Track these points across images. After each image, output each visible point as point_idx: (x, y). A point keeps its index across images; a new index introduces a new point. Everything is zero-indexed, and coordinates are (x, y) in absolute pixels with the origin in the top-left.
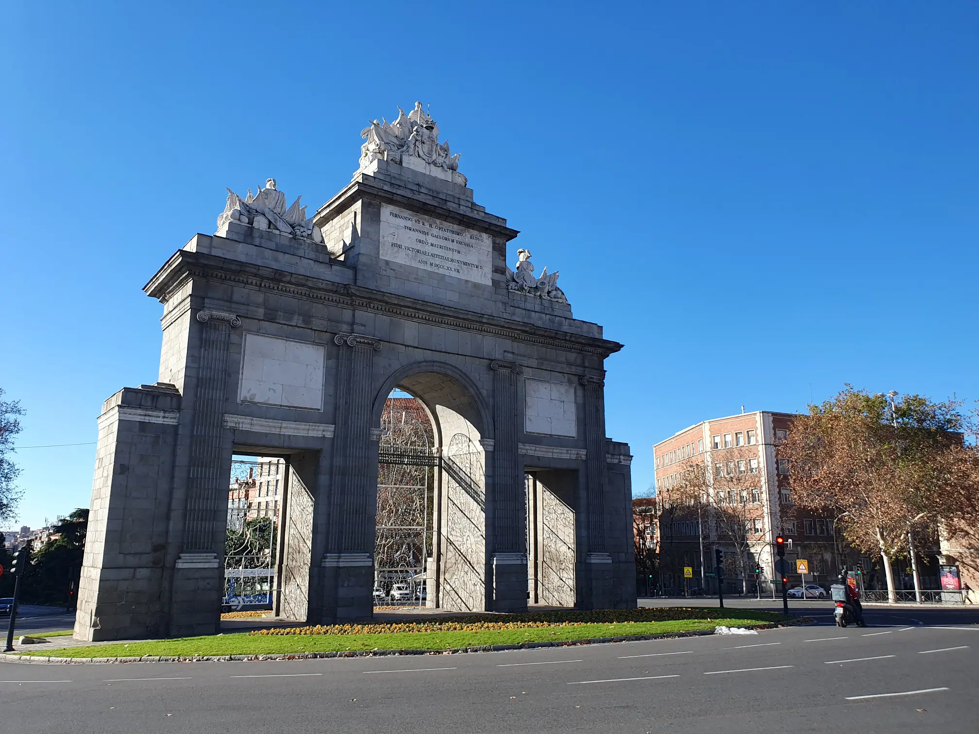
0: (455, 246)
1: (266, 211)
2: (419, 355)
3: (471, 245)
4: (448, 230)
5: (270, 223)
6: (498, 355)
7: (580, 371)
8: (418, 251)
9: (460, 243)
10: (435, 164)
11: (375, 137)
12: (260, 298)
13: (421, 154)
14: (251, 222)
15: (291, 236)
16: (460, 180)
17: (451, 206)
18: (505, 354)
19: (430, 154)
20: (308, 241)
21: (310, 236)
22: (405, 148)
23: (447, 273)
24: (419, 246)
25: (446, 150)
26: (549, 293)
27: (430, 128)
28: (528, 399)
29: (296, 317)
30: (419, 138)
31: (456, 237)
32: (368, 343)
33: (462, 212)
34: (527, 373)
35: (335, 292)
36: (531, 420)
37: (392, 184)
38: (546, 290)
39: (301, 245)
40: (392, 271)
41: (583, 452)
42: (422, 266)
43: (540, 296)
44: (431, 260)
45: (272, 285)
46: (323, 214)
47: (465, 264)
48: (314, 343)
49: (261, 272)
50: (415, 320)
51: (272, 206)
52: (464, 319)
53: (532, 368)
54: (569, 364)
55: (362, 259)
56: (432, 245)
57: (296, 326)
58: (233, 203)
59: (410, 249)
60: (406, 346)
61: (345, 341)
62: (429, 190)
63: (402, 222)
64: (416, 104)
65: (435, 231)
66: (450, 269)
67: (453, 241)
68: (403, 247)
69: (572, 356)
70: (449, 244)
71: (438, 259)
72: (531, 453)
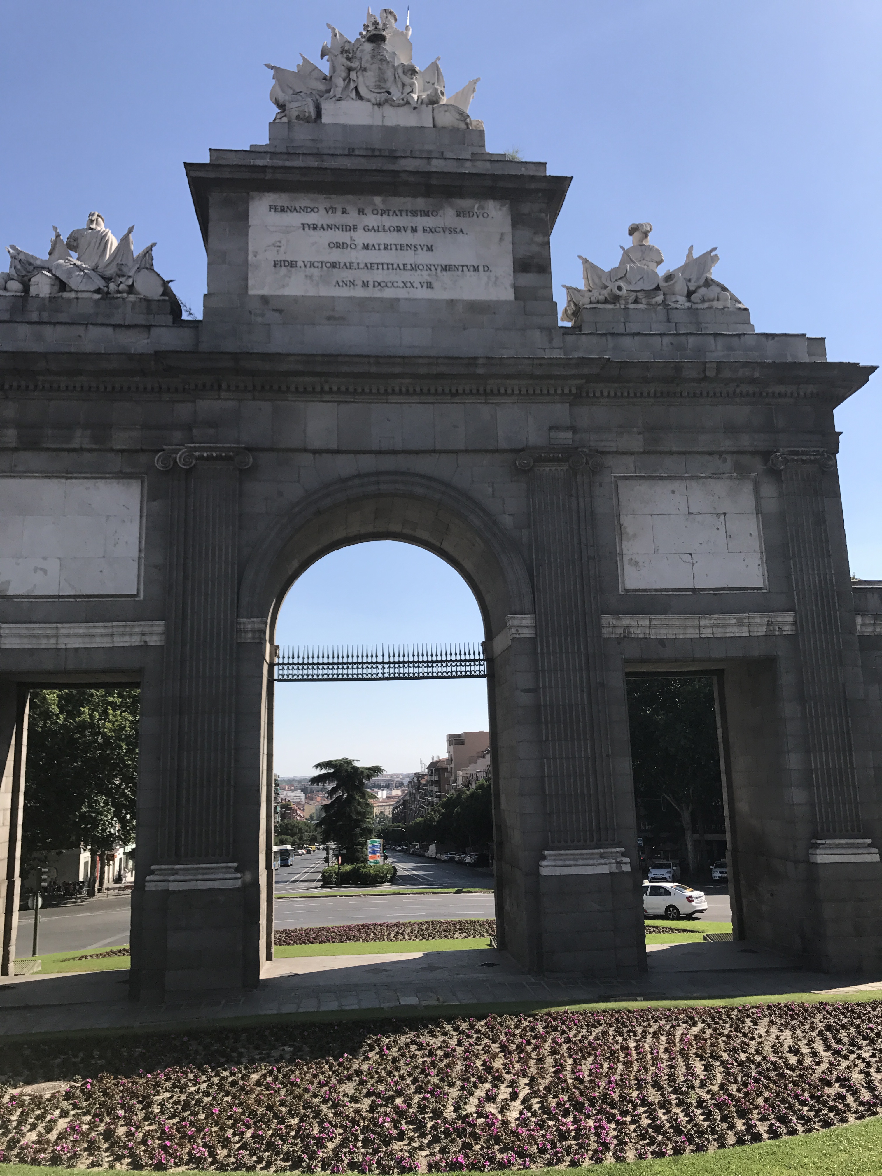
0: (420, 238)
1: (59, 264)
3: (458, 230)
4: (401, 211)
5: (58, 281)
6: (535, 437)
7: (762, 441)
8: (334, 265)
9: (434, 230)
15: (96, 296)
17: (408, 163)
18: (553, 434)
23: (402, 293)
24: (336, 256)
26: (689, 294)
28: (626, 521)
29: (78, 433)
31: (422, 221)
32: (220, 458)
34: (621, 465)
36: (637, 563)
38: (680, 290)
39: (116, 306)
40: (277, 314)
41: (786, 618)
42: (343, 292)
43: (663, 305)
44: (361, 275)
45: (23, 384)
47: (446, 268)
48: (120, 475)
50: (327, 397)
53: (632, 453)
55: (211, 304)
56: (367, 247)
57: (81, 450)
59: (316, 264)
60: (315, 452)
61: (175, 461)
62: (371, 149)
63: (294, 219)
65: (372, 220)
66: (409, 285)
67: (415, 230)
68: (300, 264)
70: (407, 238)
71: (380, 271)
72: (640, 633)
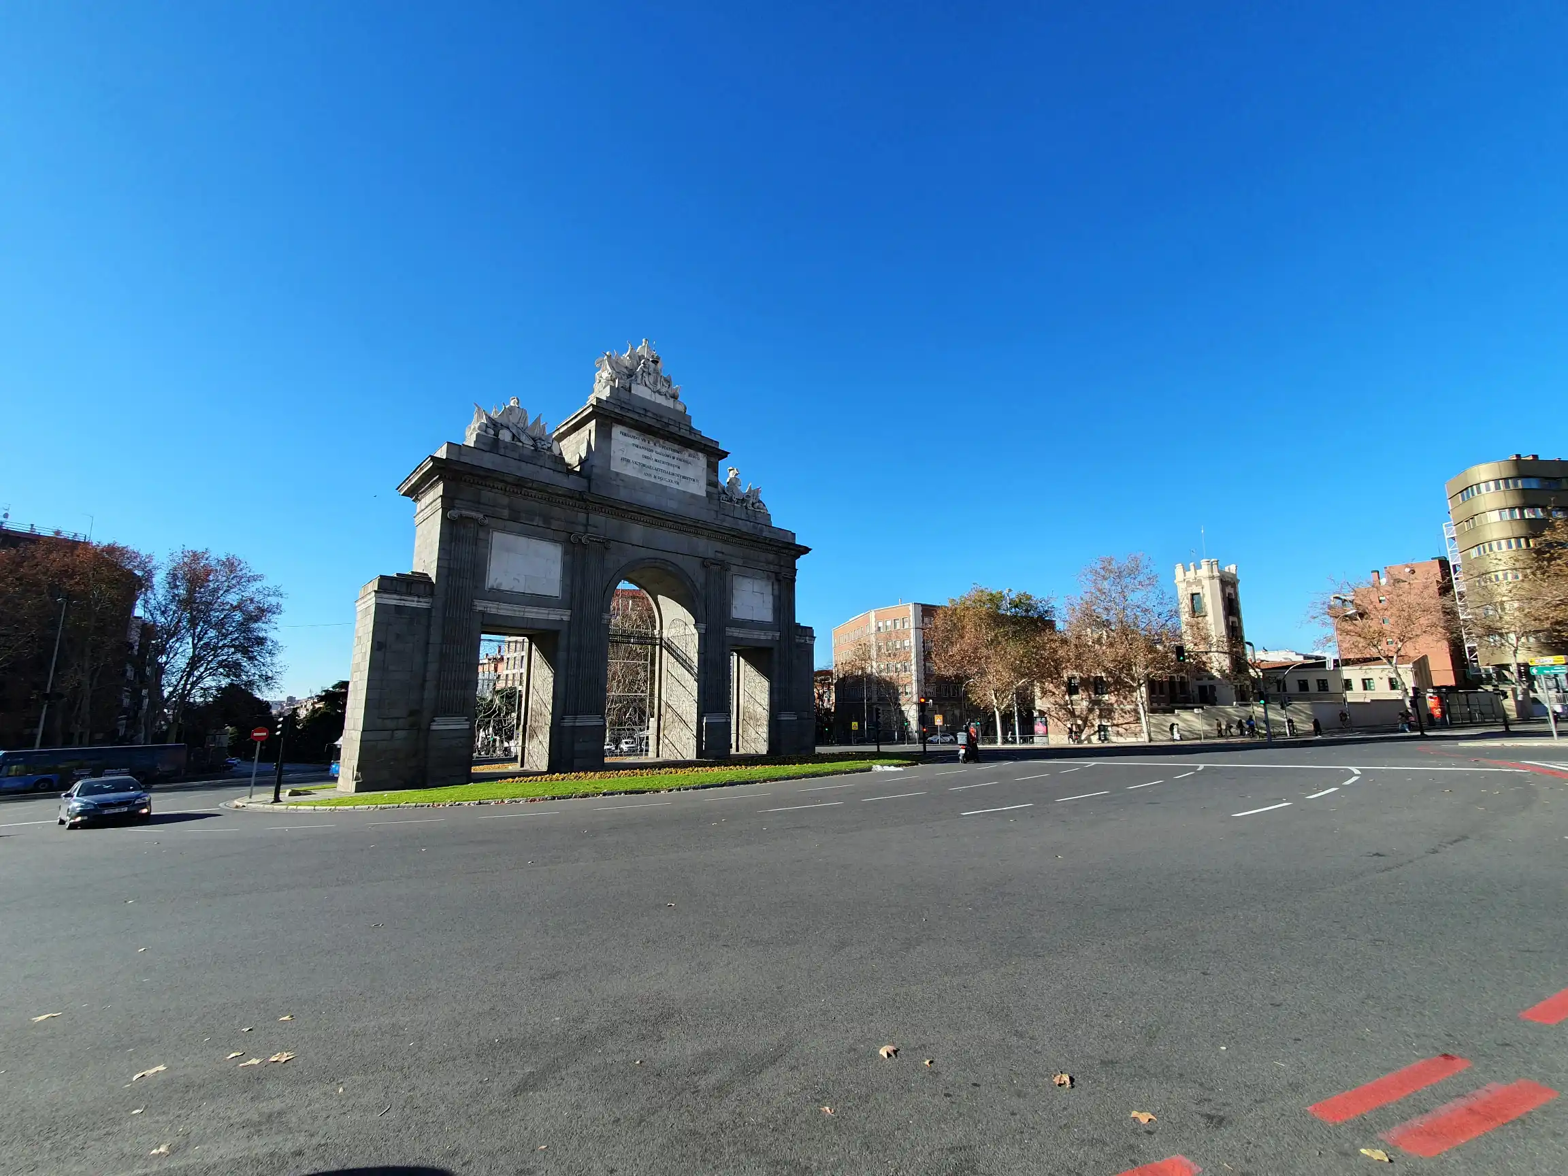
0: (675, 462)
1: (510, 425)
2: (643, 553)
3: (689, 462)
4: (670, 448)
5: (514, 436)
6: (711, 554)
7: (776, 568)
8: (644, 465)
9: (680, 460)
10: (660, 393)
11: (608, 367)
12: (505, 500)
13: (648, 383)
14: (496, 434)
15: (533, 448)
16: (680, 408)
17: (673, 429)
18: (717, 553)
19: (655, 383)
20: (548, 453)
21: (550, 449)
22: (633, 378)
23: (668, 484)
24: (644, 461)
25: (668, 381)
26: (753, 504)
27: (655, 362)
28: (734, 591)
29: (537, 518)
30: (646, 370)
31: (676, 455)
32: (599, 542)
33: (681, 434)
34: (734, 568)
35: (571, 498)
36: (737, 608)
37: (622, 408)
38: (751, 502)
39: (542, 456)
40: (621, 482)
41: (778, 634)
42: (647, 478)
43: (746, 507)
44: (654, 473)
45: (515, 490)
46: (561, 430)
47: (684, 477)
48: (554, 541)
49: (506, 479)
50: (640, 523)
51: (515, 421)
52: (682, 524)
53: (738, 566)
54: (769, 563)
55: (595, 470)
56: (656, 461)
57: (537, 526)
58: (480, 417)
59: (637, 463)
60: (633, 545)
61: (580, 540)
62: (654, 414)
63: (631, 441)
64: (644, 340)
65: (659, 450)
66: (671, 481)
67: (674, 458)
68: (631, 461)
69: (771, 557)
70: (670, 460)
71: (661, 472)
72: (736, 635)
